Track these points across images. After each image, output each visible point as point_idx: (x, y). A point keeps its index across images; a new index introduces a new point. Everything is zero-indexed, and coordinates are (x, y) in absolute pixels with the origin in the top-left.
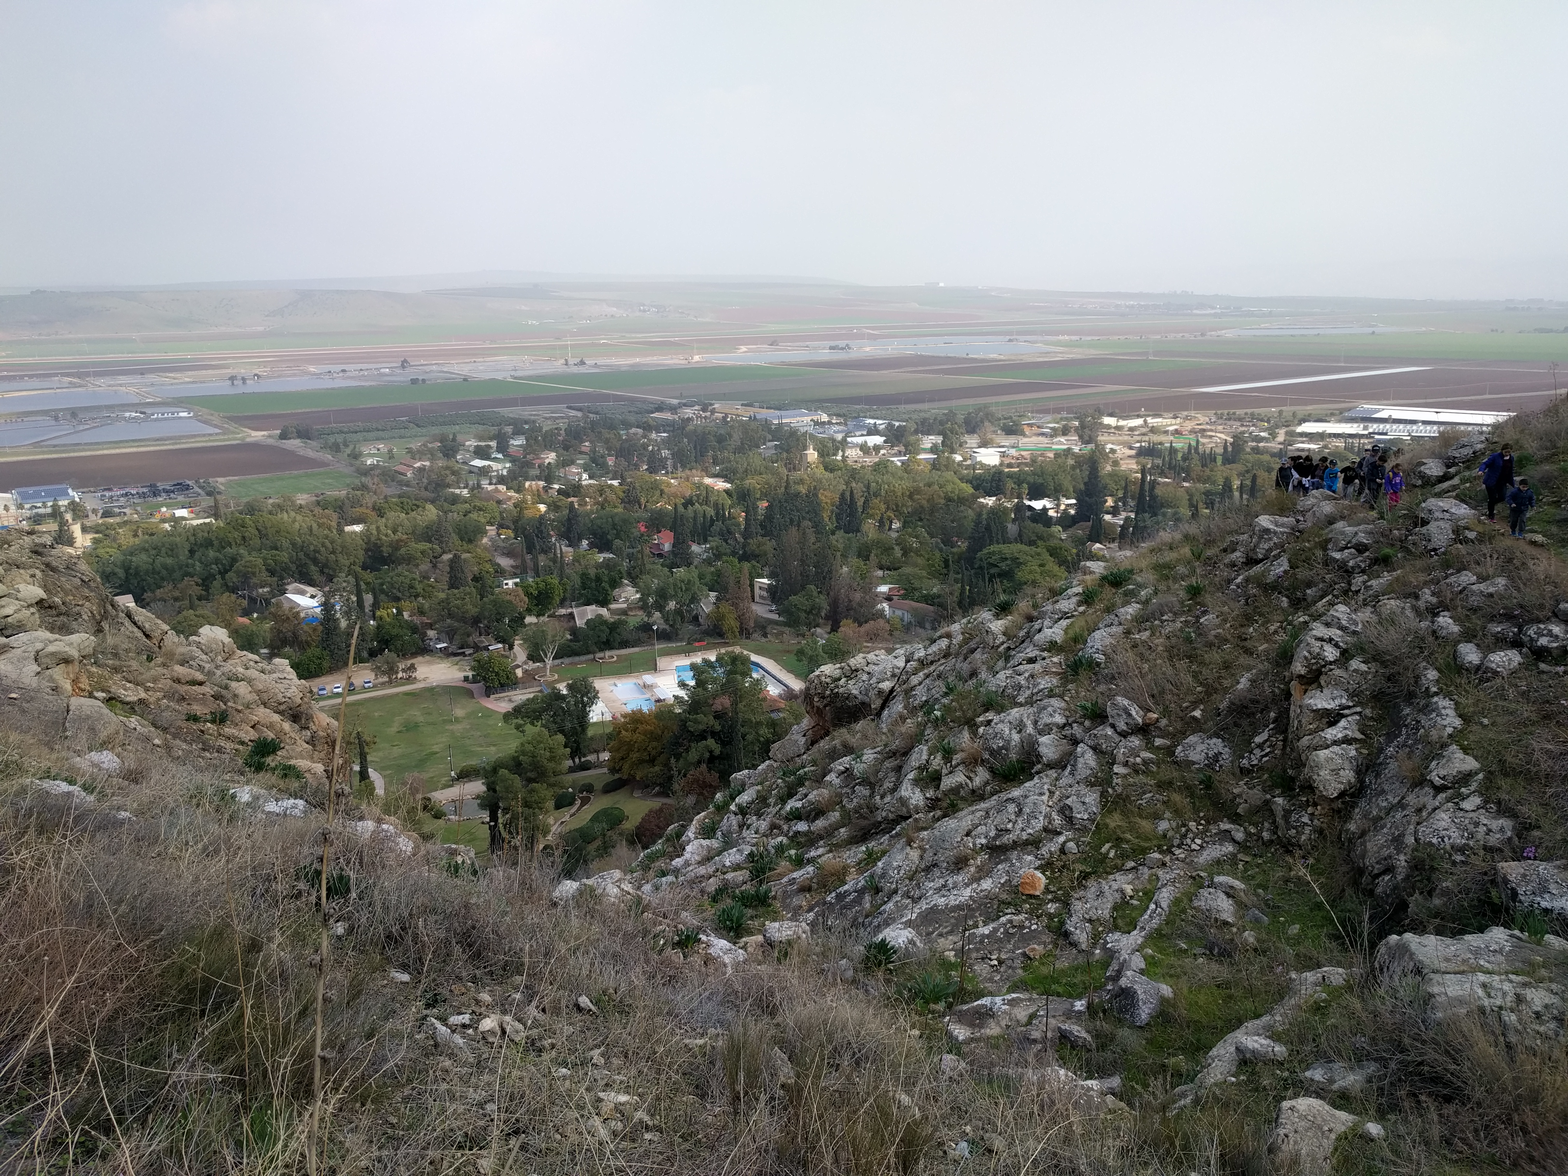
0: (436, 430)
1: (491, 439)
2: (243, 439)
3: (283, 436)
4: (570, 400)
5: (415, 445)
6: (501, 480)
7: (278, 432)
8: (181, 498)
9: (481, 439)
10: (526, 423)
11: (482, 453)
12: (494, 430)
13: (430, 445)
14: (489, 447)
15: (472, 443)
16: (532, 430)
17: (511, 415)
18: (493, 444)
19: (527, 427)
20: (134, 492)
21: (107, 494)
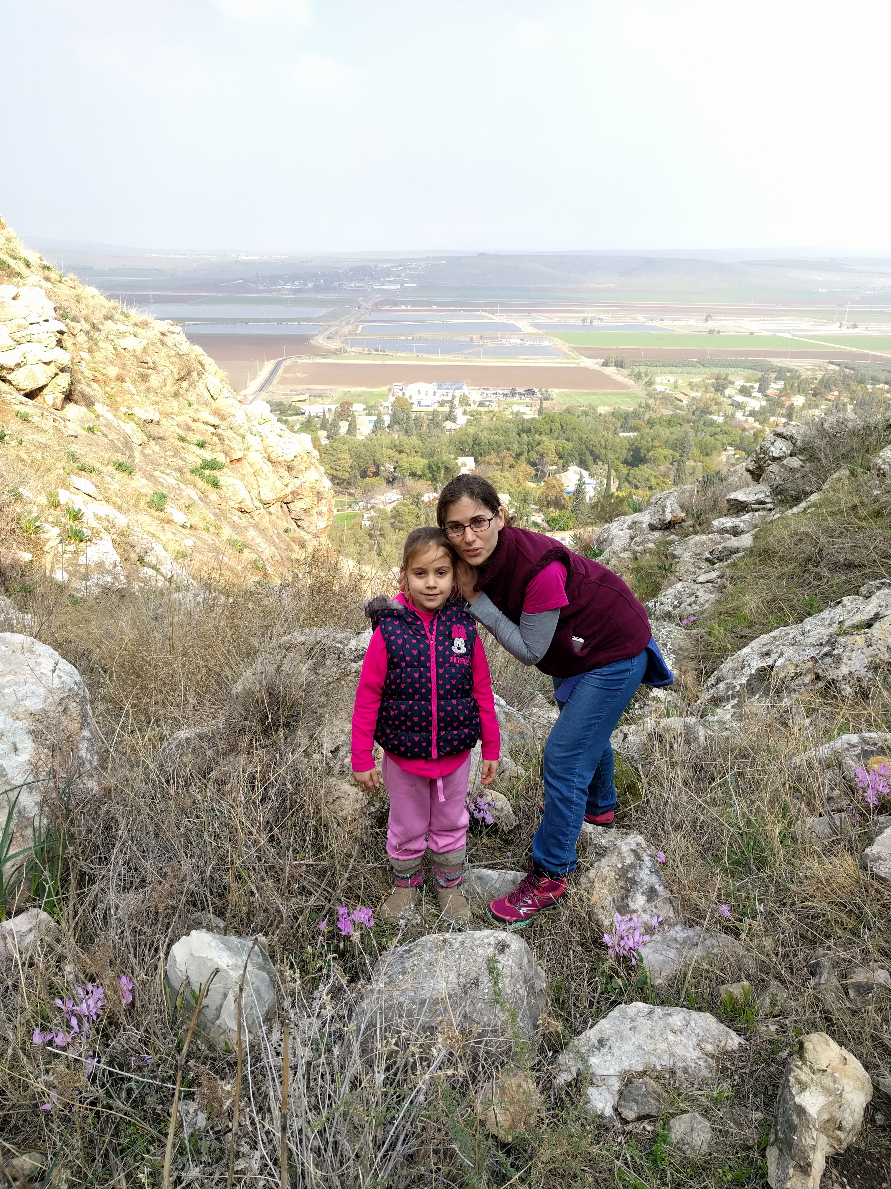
0: (716, 370)
1: (756, 381)
2: (578, 363)
3: (605, 364)
4: (832, 357)
5: (696, 380)
6: (753, 414)
7: (603, 361)
8: (527, 400)
9: (748, 380)
10: (789, 371)
11: (745, 391)
12: (760, 374)
13: (707, 381)
14: (752, 387)
15: (740, 383)
16: (792, 378)
17: (779, 365)
18: (757, 385)
19: (788, 374)
20: (501, 392)
21: (486, 392)
